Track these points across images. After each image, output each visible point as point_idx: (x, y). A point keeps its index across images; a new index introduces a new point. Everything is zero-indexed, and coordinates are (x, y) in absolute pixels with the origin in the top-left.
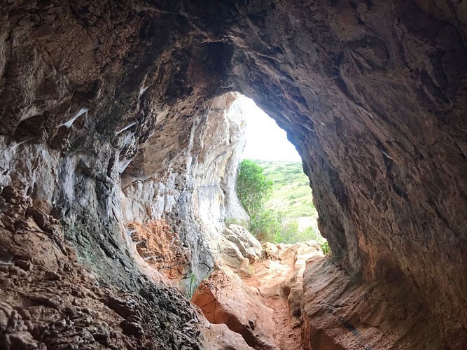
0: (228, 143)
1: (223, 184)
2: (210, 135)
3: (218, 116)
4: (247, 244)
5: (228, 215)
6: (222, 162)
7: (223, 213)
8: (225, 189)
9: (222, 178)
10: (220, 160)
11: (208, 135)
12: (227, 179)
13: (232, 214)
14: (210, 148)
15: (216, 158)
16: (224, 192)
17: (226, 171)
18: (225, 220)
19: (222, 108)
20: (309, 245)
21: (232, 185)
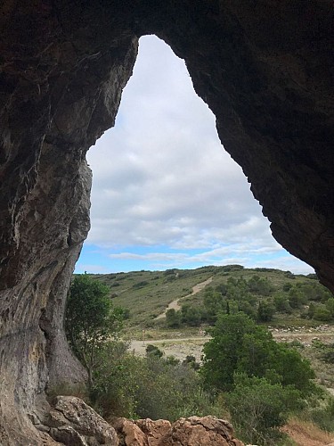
0: (66, 245)
1: (45, 320)
2: (36, 214)
3: (65, 163)
4: (93, 439)
5: (51, 378)
6: (46, 281)
7: (44, 374)
8: (48, 329)
9: (43, 310)
10: (43, 278)
11: (31, 214)
12: (52, 311)
13: (59, 372)
14: (34, 251)
15: (36, 275)
16: (46, 335)
17: (51, 297)
18: (46, 389)
19: (77, 139)
20: (207, 429)
21: (59, 320)
